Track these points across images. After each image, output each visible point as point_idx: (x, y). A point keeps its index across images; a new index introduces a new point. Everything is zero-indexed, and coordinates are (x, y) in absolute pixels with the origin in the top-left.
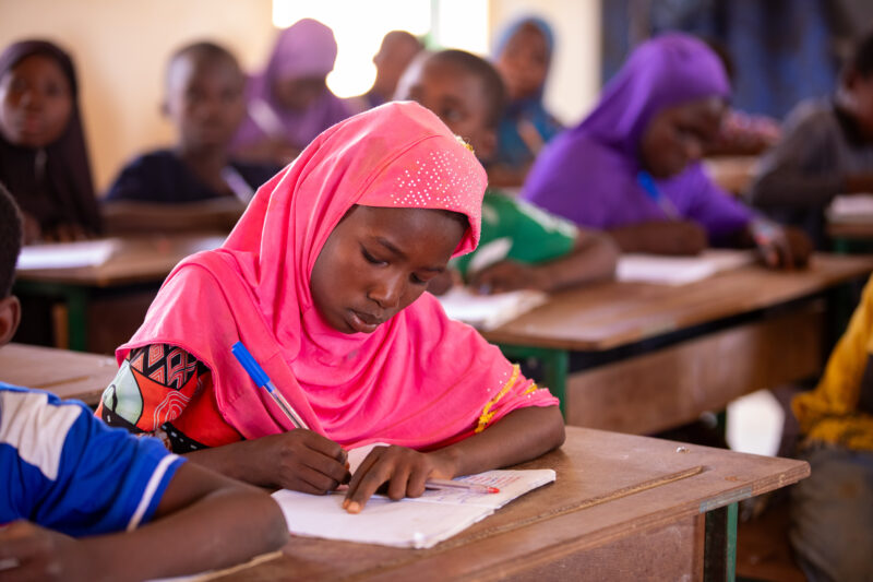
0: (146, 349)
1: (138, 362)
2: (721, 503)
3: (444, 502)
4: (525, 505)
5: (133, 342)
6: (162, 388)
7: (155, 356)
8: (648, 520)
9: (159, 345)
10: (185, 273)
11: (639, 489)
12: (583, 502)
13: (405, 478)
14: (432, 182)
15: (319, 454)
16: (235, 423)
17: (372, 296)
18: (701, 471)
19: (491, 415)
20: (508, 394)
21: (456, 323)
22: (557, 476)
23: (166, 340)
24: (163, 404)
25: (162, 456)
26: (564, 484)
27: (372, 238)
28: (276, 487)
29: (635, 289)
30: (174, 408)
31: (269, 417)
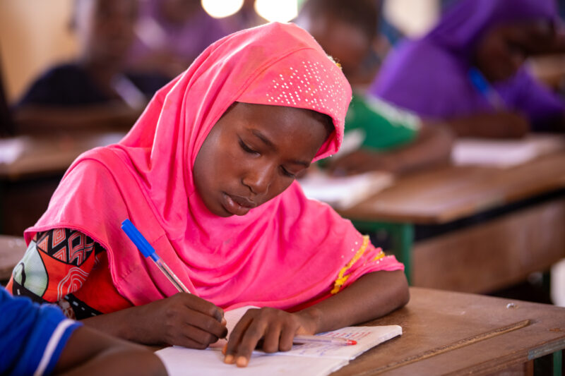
0: (50, 232)
1: (44, 243)
2: (547, 351)
3: (305, 355)
4: (376, 356)
5: (38, 226)
6: (64, 265)
7: (58, 238)
8: (483, 367)
9: (61, 229)
10: (83, 167)
11: (474, 340)
12: (426, 352)
13: (277, 334)
14: (302, 86)
15: (199, 314)
16: (127, 294)
17: (245, 182)
18: (529, 324)
19: (345, 279)
20: (359, 261)
21: (313, 202)
22: (403, 331)
23: (67, 224)
24: (66, 279)
25: (60, 320)
26: (409, 337)
27: (248, 130)
28: (163, 345)
29: (471, 172)
30: (75, 282)
31: (156, 290)
